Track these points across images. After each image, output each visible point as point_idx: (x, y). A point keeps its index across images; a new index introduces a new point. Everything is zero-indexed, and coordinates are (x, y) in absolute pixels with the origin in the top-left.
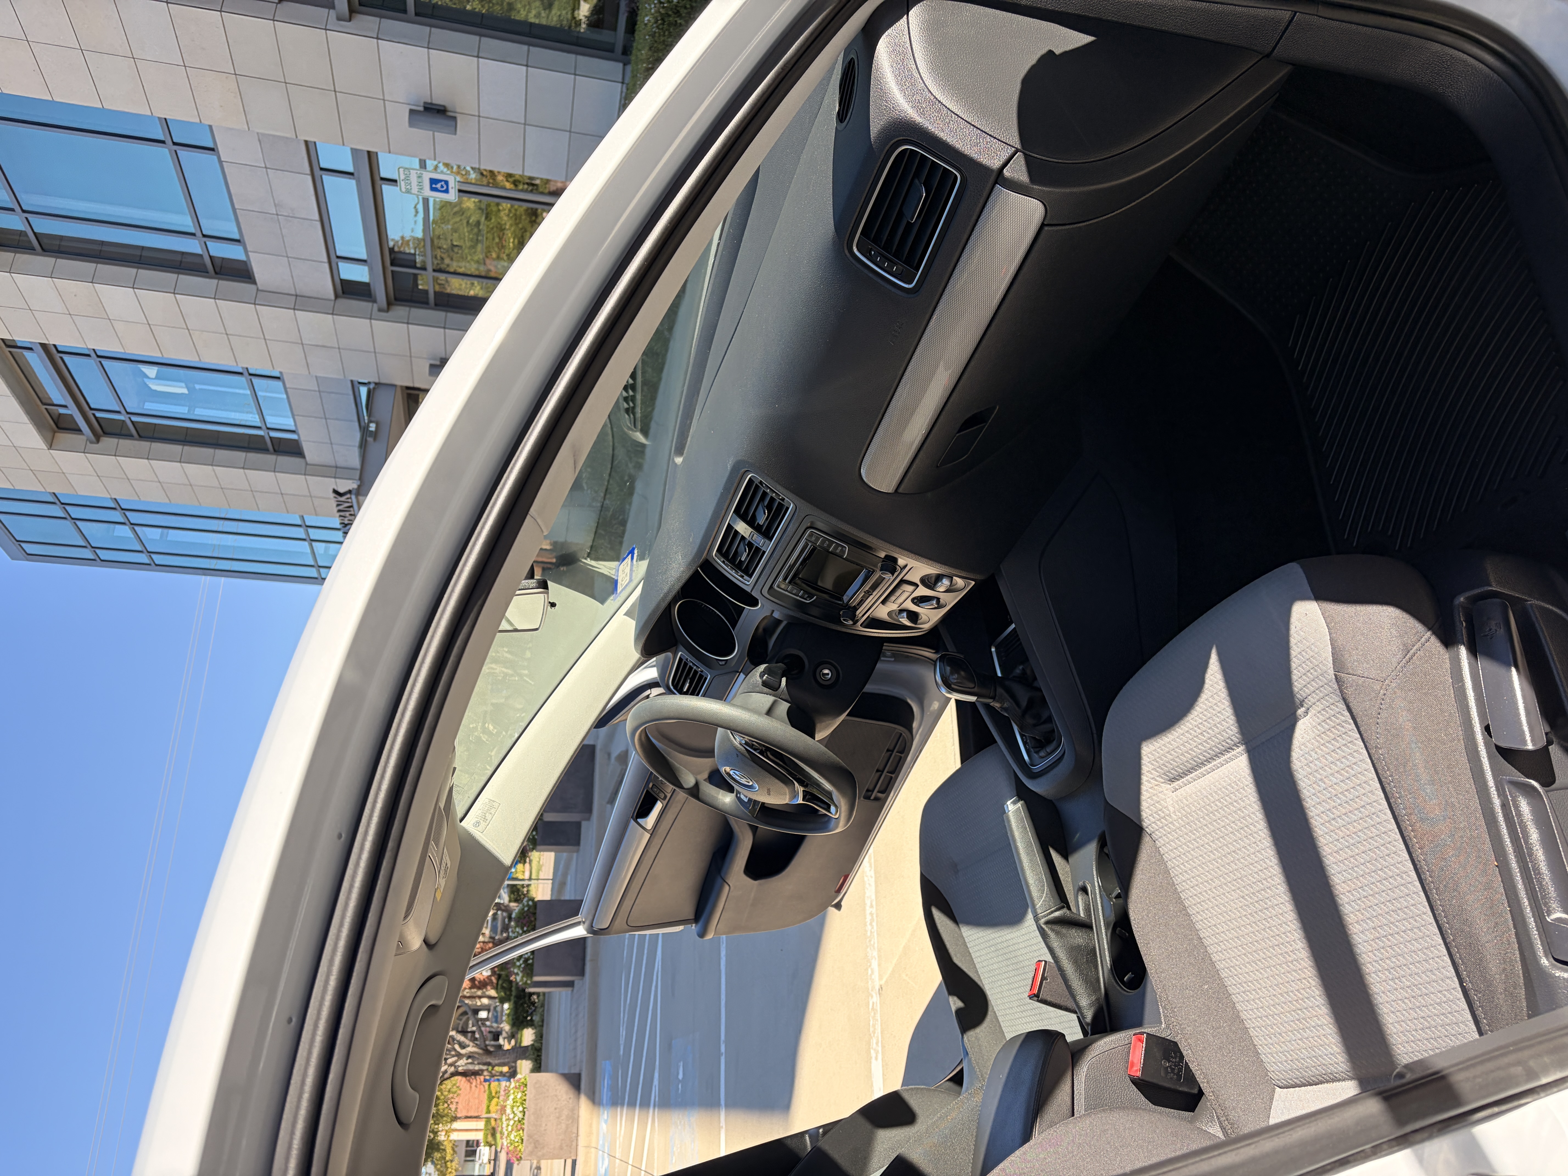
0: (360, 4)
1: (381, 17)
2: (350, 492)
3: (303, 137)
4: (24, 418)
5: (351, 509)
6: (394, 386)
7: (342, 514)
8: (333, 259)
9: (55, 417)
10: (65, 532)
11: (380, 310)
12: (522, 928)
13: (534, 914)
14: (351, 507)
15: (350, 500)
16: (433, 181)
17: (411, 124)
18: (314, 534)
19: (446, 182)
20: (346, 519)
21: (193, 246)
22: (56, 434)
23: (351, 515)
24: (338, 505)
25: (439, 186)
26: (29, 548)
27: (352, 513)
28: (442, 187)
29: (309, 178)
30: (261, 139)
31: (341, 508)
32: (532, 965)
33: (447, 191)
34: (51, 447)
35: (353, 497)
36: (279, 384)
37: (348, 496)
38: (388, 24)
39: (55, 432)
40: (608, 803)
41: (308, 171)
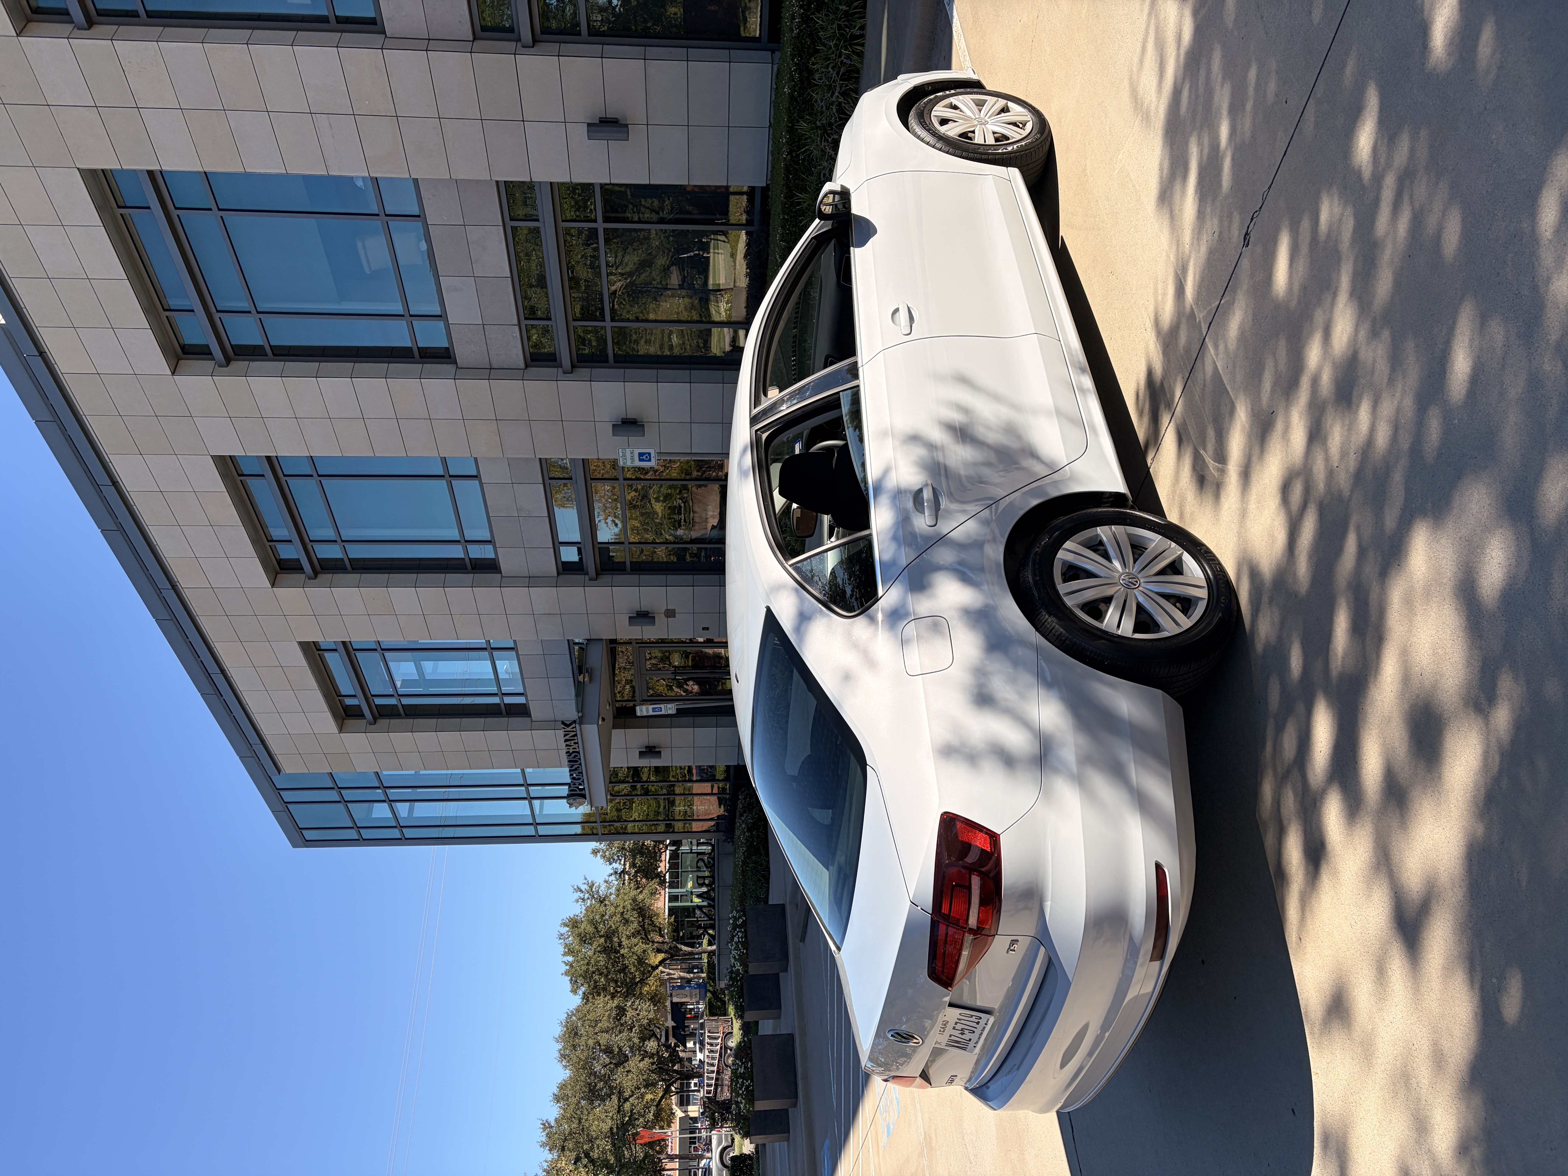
0: (578, 362)
1: (591, 367)
2: (575, 722)
3: (538, 456)
4: (324, 707)
5: (576, 738)
6: (602, 640)
7: (568, 743)
8: (557, 544)
9: (344, 707)
10: (337, 815)
11: (590, 580)
12: (741, 1060)
13: (750, 1048)
14: (576, 735)
15: (574, 729)
16: (641, 455)
17: (614, 434)
18: (534, 791)
19: (649, 454)
20: (571, 748)
21: (456, 552)
22: (345, 721)
23: (575, 743)
24: (565, 735)
25: (644, 457)
26: (309, 835)
27: (576, 741)
28: (647, 457)
29: (542, 486)
30: (510, 462)
31: (567, 737)
32: (753, 1090)
33: (650, 460)
34: (341, 730)
35: (577, 726)
36: (514, 653)
37: (574, 725)
38: (596, 371)
39: (344, 719)
40: (801, 941)
41: (541, 481)
